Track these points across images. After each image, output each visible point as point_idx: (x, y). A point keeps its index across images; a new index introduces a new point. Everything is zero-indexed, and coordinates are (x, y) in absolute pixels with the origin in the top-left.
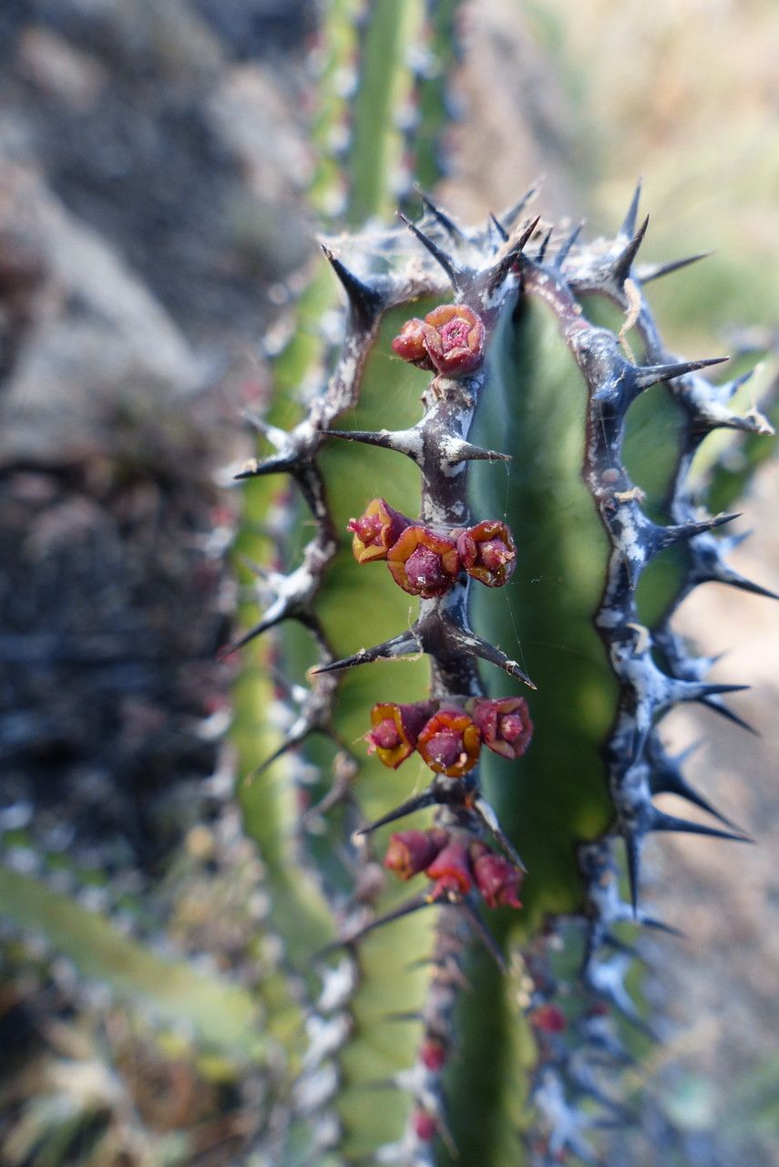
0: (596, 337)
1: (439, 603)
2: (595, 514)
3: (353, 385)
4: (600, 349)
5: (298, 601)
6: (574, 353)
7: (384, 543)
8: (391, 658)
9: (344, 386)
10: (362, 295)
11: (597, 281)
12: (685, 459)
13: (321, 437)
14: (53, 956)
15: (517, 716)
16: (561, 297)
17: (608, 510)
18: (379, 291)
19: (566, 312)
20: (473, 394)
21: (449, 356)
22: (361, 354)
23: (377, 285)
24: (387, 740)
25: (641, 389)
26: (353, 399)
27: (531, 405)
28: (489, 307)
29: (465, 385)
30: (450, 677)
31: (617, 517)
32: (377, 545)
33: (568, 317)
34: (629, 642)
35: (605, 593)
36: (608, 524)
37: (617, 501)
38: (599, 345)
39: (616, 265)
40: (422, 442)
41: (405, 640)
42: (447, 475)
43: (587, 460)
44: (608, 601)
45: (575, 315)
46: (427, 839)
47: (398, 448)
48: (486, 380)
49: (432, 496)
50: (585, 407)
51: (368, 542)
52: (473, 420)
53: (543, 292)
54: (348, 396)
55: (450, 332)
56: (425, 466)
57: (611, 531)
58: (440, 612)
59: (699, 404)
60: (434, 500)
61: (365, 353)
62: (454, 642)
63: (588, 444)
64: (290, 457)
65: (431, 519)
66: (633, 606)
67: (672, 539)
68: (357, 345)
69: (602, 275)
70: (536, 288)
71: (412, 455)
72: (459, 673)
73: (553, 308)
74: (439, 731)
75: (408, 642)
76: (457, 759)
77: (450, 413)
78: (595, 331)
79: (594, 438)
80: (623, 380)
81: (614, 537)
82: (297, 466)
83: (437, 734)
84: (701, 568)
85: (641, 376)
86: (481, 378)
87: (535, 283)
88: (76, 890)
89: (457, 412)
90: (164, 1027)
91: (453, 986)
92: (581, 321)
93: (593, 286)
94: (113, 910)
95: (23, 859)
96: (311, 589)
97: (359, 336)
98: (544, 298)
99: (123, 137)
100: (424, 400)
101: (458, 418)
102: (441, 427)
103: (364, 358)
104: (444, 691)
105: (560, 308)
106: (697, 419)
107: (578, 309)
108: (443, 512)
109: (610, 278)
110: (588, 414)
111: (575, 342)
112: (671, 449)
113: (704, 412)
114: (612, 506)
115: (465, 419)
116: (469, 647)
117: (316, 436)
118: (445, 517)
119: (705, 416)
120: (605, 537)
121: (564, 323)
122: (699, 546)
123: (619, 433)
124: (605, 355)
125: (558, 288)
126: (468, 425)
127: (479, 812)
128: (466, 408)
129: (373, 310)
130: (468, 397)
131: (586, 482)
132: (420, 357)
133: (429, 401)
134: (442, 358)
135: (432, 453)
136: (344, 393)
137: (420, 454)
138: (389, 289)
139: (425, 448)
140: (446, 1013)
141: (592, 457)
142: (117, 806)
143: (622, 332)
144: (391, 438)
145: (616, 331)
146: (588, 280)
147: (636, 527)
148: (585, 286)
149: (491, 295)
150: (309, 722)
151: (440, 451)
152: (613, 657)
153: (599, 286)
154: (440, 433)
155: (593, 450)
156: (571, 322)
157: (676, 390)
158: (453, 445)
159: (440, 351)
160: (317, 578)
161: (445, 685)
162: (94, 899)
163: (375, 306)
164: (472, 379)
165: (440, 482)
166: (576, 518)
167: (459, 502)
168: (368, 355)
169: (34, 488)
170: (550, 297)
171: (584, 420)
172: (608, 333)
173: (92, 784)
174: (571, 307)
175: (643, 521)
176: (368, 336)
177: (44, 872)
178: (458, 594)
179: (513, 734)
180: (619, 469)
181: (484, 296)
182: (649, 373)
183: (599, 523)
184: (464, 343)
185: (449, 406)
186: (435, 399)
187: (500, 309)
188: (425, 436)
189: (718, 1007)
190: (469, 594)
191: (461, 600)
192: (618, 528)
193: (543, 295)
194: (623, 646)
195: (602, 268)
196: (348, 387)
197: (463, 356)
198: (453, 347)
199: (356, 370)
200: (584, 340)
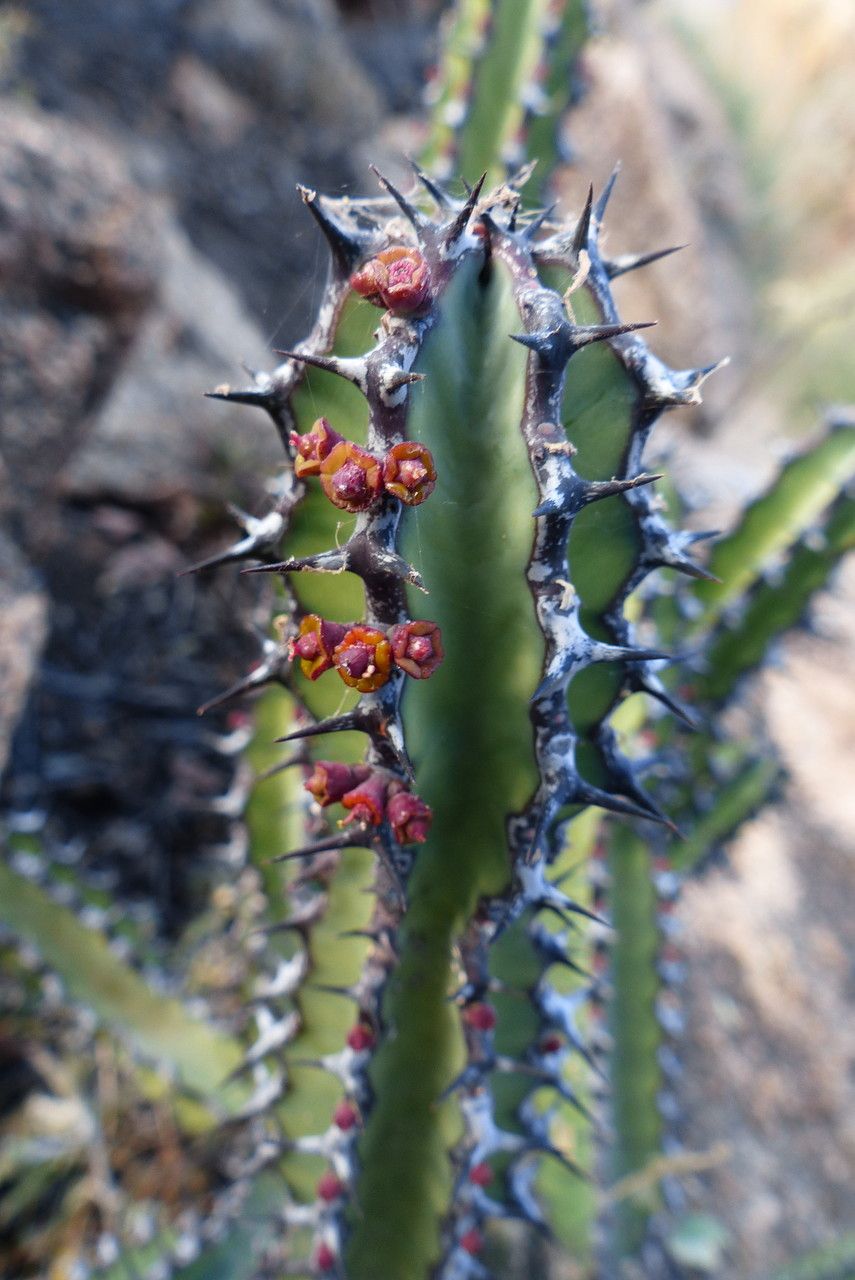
0: (538, 296)
1: (369, 526)
2: (527, 463)
3: (329, 330)
4: (543, 306)
5: (267, 540)
6: (520, 309)
7: (318, 456)
8: (318, 569)
9: (322, 331)
10: (341, 244)
11: (559, 253)
12: (637, 435)
13: (297, 377)
14: (43, 970)
15: (427, 640)
16: (520, 260)
17: (537, 458)
18: (359, 243)
19: (520, 274)
20: (418, 332)
21: (392, 290)
22: (339, 301)
23: (357, 238)
24: (306, 648)
25: (576, 347)
26: (328, 343)
27: (487, 363)
28: (446, 259)
29: (413, 323)
30: (379, 605)
31: (545, 467)
32: (314, 459)
33: (522, 279)
34: (555, 597)
35: (535, 545)
36: (537, 473)
37: (546, 452)
38: (542, 303)
39: (574, 236)
40: (366, 370)
41: (332, 555)
42: (387, 405)
43: (525, 413)
44: (537, 554)
45: (529, 277)
46: (349, 770)
47: (343, 375)
48: (435, 324)
49: (375, 426)
50: (525, 361)
51: (307, 456)
52: (417, 357)
53: (504, 255)
54: (325, 340)
55: (398, 269)
56: (369, 393)
57: (539, 480)
58: (368, 533)
59: (650, 382)
60: (376, 430)
61: (342, 300)
62: (376, 561)
63: (527, 397)
64: (266, 392)
65: (373, 449)
66: (565, 565)
67: (595, 494)
68: (336, 292)
69: (564, 247)
70: (500, 252)
71: (357, 382)
72: (386, 601)
73: (510, 270)
74: (355, 643)
75: (335, 557)
76: (365, 670)
77: (395, 347)
78: (541, 291)
79: (532, 391)
80: (556, 334)
81: (541, 486)
82: (272, 403)
83: (351, 646)
84: (651, 552)
85: (576, 333)
86: (430, 321)
87: (501, 248)
88: (78, 906)
89: (401, 346)
90: (149, 1065)
91: (388, 967)
92: (535, 283)
93: (555, 257)
94: (111, 933)
95: (29, 864)
96: (281, 529)
97: (339, 284)
98: (505, 260)
99: (265, 177)
100: (377, 336)
101: (401, 352)
102: (385, 357)
103: (341, 304)
104: (374, 621)
105: (517, 269)
106: (647, 396)
107: (534, 273)
108: (383, 442)
109: (570, 250)
110: (528, 368)
111: (521, 297)
112: (622, 424)
113: (653, 389)
114: (540, 455)
115: (409, 354)
116: (387, 564)
117: (292, 376)
118: (384, 447)
119: (654, 392)
120: (535, 486)
121: (517, 282)
122: (651, 527)
123: (557, 389)
124: (545, 311)
125: (518, 252)
126: (412, 361)
127: (389, 736)
128: (410, 344)
129: (352, 261)
130: (412, 334)
131: (523, 433)
132: (376, 295)
133: (380, 337)
134: (386, 291)
135: (374, 382)
136: (322, 337)
137: (364, 382)
138: (368, 243)
139: (368, 376)
140: (378, 992)
141: (530, 409)
142: (153, 865)
143: (567, 294)
144: (338, 364)
145: (562, 292)
146: (551, 251)
147: (560, 476)
148: (548, 257)
149: (448, 247)
150: (270, 669)
151: (379, 379)
152: (539, 610)
153: (561, 257)
154: (381, 362)
155: (531, 402)
156: (523, 283)
157: (628, 365)
158: (389, 373)
159: (385, 285)
160: (286, 519)
161: (375, 614)
162: (94, 918)
163: (354, 257)
164: (420, 320)
165: (382, 412)
166: (515, 471)
167: (398, 434)
168: (345, 301)
169: (117, 522)
170: (510, 260)
171: (524, 373)
172: (554, 294)
173: (129, 837)
174: (527, 270)
175: (568, 472)
176: (347, 285)
177: (47, 882)
178: (389, 520)
179: (420, 654)
180: (556, 424)
181: (442, 249)
182: (583, 331)
183: (531, 474)
184: (408, 279)
185: (395, 341)
186: (385, 335)
187: (458, 263)
188: (369, 366)
189: (778, 1190)
190: (400, 522)
191: (391, 526)
192: (545, 476)
193: (505, 259)
194: (549, 599)
195: (564, 240)
196: (325, 332)
197: (405, 291)
198: (398, 282)
199: (334, 315)
200: (529, 296)
